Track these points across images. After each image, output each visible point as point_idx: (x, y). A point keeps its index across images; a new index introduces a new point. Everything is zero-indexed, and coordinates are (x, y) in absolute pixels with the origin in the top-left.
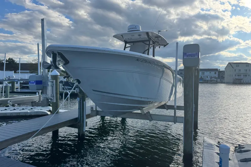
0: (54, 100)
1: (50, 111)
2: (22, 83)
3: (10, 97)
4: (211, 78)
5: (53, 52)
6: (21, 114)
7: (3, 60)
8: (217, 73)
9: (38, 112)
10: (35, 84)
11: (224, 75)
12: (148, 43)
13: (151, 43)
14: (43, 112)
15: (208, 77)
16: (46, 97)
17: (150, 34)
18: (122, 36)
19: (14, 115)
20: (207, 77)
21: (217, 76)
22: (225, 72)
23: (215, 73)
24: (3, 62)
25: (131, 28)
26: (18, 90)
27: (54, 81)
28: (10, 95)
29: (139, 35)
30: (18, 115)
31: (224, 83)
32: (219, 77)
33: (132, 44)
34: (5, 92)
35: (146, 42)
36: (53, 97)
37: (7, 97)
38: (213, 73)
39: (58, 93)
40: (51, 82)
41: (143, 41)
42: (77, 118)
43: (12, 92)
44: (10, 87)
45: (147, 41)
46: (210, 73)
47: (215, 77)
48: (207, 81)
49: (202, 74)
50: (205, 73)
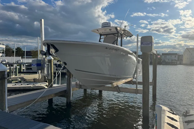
0: (49, 77)
1: (47, 86)
2: (27, 65)
3: (18, 76)
4: (172, 60)
5: (47, 44)
6: (26, 88)
7: (13, 49)
8: (177, 56)
9: (38, 86)
10: (36, 66)
11: (183, 58)
12: (117, 35)
13: (119, 35)
14: (42, 86)
15: (170, 60)
16: (43, 75)
17: (119, 29)
18: (98, 30)
19: (21, 88)
20: (169, 60)
21: (176, 59)
22: (184, 56)
23: (175, 57)
24: (13, 50)
25: (104, 25)
26: (24, 71)
27: (50, 64)
28: (18, 74)
29: (110, 30)
30: (24, 88)
31: (183, 64)
32: (178, 60)
33: (105, 36)
34: (15, 72)
35: (115, 35)
36: (49, 75)
37: (17, 76)
38: (173, 56)
39: (53, 72)
40: (47, 64)
41: (113, 34)
42: (66, 90)
43: (20, 72)
44: (18, 68)
45: (116, 33)
46: (171, 56)
47: (175, 60)
48: (169, 63)
49: (165, 58)
50: (167, 56)
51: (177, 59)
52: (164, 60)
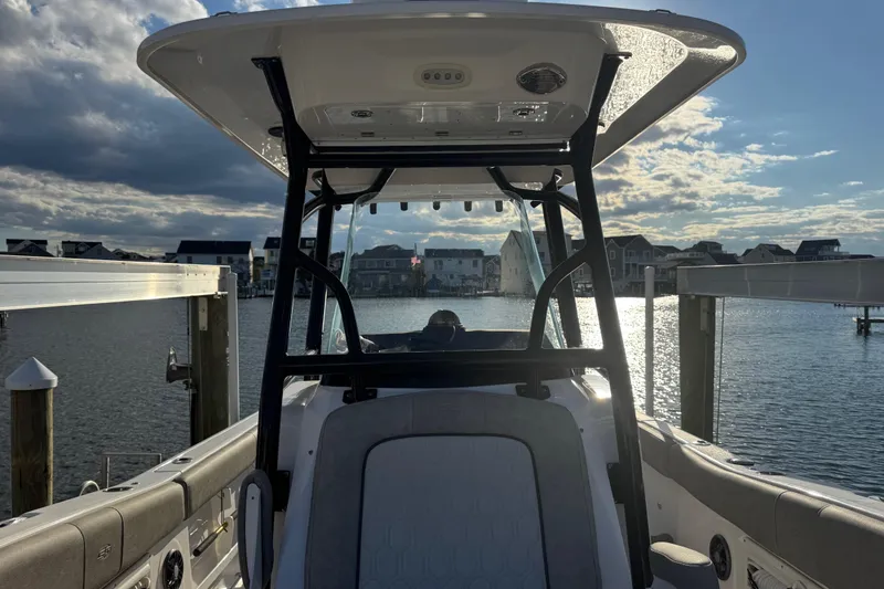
4: (463, 278)
8: (480, 262)
11: (499, 269)
15: (455, 276)
20: (452, 277)
21: (479, 271)
22: (503, 260)
23: (475, 264)
38: (468, 263)
46: (460, 262)
47: (475, 278)
48: (453, 289)
49: (436, 268)
50: (446, 262)
51: (480, 276)
52: (434, 276)
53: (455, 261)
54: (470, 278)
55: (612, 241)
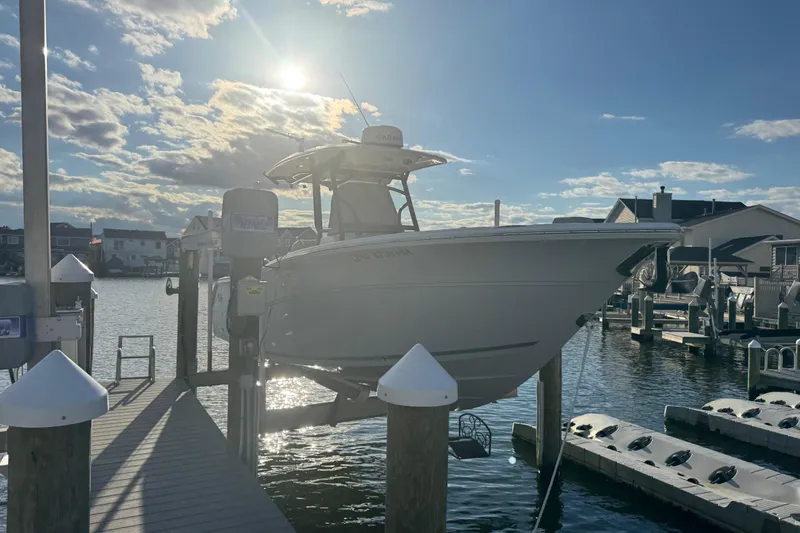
4: (147, 259)
15: (138, 256)
20: (134, 257)
38: (150, 244)
46: (143, 244)
47: (158, 259)
48: (136, 269)
49: (116, 248)
50: (127, 242)
51: (163, 257)
52: (114, 256)
53: (136, 243)
54: (152, 259)
55: (286, 232)
